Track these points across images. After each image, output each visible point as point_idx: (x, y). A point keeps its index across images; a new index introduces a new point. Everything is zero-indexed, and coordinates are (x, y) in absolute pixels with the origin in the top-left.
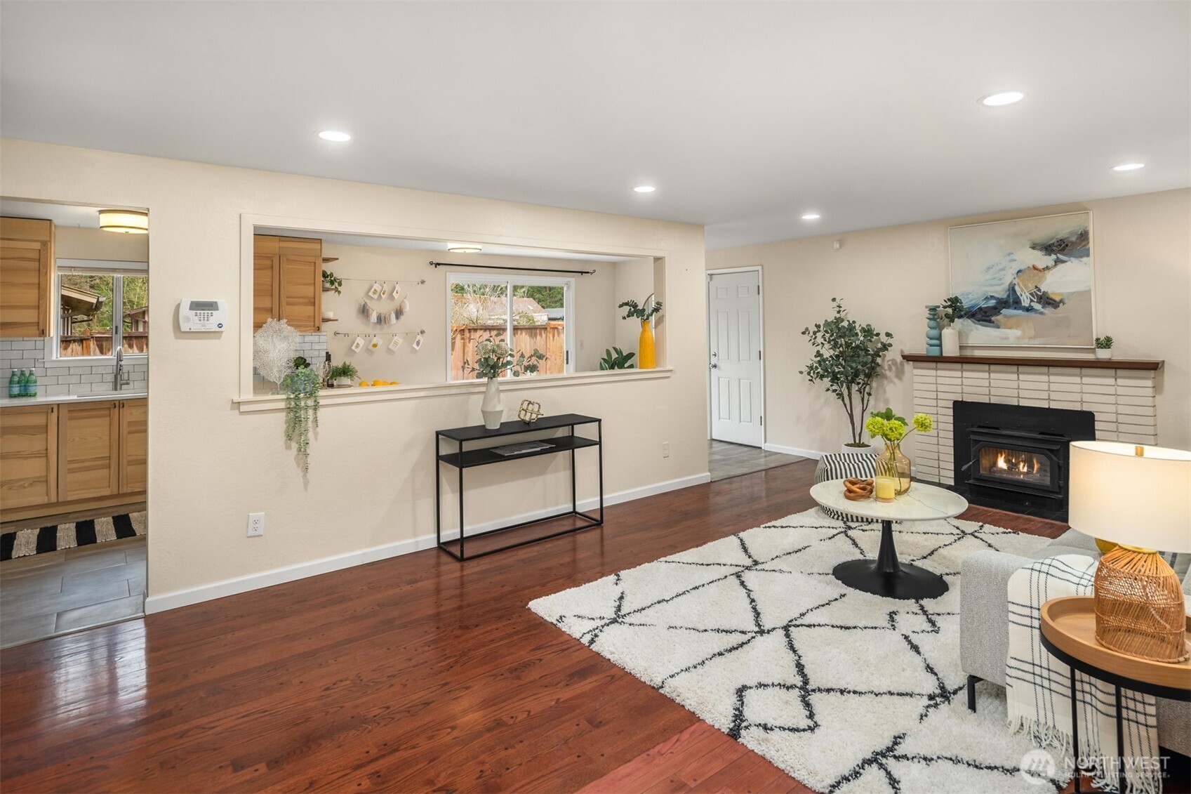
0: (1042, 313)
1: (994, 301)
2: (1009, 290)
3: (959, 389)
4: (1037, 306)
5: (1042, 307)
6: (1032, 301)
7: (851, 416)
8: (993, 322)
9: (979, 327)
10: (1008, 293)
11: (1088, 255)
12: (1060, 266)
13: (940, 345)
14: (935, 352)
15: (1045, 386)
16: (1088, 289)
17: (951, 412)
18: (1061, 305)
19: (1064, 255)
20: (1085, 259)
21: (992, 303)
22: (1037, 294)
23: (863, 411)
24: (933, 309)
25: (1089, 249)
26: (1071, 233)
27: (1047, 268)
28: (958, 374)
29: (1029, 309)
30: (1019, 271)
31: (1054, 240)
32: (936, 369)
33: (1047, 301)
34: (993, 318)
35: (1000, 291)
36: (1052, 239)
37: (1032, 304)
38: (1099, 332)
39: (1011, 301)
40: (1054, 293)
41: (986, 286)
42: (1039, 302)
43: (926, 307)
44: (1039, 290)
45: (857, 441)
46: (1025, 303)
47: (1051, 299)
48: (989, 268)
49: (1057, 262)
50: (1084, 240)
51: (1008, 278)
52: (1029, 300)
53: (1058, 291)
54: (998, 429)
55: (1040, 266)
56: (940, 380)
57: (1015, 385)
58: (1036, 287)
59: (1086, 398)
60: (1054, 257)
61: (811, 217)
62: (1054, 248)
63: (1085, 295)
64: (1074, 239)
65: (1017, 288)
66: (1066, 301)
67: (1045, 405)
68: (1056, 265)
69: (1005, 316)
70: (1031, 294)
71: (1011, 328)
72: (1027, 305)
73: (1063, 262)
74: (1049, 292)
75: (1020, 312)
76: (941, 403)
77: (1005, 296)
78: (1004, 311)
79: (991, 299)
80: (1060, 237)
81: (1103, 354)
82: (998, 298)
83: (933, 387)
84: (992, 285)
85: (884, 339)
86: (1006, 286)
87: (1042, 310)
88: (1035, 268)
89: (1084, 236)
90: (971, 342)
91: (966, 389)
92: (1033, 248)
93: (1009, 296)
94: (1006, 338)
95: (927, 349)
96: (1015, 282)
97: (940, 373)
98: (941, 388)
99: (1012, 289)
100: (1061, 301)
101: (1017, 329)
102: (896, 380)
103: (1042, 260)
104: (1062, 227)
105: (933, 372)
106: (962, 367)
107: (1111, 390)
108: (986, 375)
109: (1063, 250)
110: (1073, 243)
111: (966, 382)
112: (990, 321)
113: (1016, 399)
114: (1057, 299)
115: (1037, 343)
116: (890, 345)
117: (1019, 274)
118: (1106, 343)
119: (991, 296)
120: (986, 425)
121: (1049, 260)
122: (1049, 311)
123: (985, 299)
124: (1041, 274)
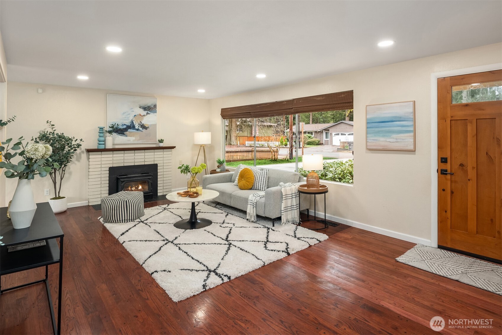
0: (142, 131)
1: (126, 126)
2: (131, 122)
3: (111, 162)
4: (141, 129)
5: (142, 129)
6: (139, 127)
7: (55, 183)
8: (125, 134)
9: (119, 136)
10: (131, 123)
11: (156, 113)
12: (148, 115)
13: (105, 144)
14: (102, 147)
15: (143, 157)
16: (156, 123)
17: (108, 172)
18: (148, 128)
19: (149, 111)
20: (155, 114)
21: (125, 127)
22: (140, 124)
23: (61, 179)
24: (101, 129)
25: (156, 111)
26: (152, 104)
27: (144, 115)
28: (111, 156)
29: (138, 130)
30: (135, 116)
31: (147, 106)
32: (101, 155)
33: (144, 127)
34: (125, 133)
35: (128, 123)
36: (146, 105)
37: (139, 128)
38: (159, 137)
39: (132, 126)
40: (146, 124)
41: (123, 120)
42: (141, 127)
43: (98, 127)
44: (141, 123)
45: (57, 196)
46: (137, 127)
47: (145, 126)
48: (124, 113)
49: (147, 113)
50: (155, 107)
51: (131, 118)
52: (138, 127)
53: (147, 124)
54: (127, 175)
55: (142, 115)
56: (103, 159)
57: (133, 158)
58: (140, 122)
59: (155, 159)
60: (146, 112)
61: (83, 78)
62: (147, 109)
63: (155, 125)
64: (152, 106)
65: (134, 122)
66: (149, 127)
67: (143, 164)
68: (147, 115)
69: (129, 132)
70: (139, 124)
71: (131, 137)
72: (137, 128)
73: (149, 114)
74: (145, 124)
75: (135, 130)
76: (103, 169)
77: (130, 125)
78: (129, 130)
79: (124, 125)
80: (149, 105)
81: (161, 145)
82: (127, 125)
83: (100, 163)
84: (125, 120)
85: (78, 142)
86: (130, 121)
87: (142, 130)
88: (140, 115)
89: (155, 106)
90: (116, 142)
91: (114, 162)
92: (140, 108)
93: (131, 124)
94: (130, 141)
95: (98, 146)
96: (133, 119)
97: (103, 156)
98: (103, 163)
99: (132, 122)
100: (148, 127)
101: (133, 137)
102: (76, 162)
103: (143, 113)
104: (149, 102)
105: (100, 156)
106: (113, 153)
107: (162, 156)
108: (123, 155)
109: (149, 110)
110: (152, 108)
111: (114, 159)
112: (124, 134)
113: (134, 163)
114: (147, 126)
115: (140, 142)
116: (81, 145)
117: (135, 117)
118: (161, 141)
119: (124, 124)
120: (123, 175)
121: (145, 113)
122: (144, 130)
123: (122, 125)
124: (142, 117)
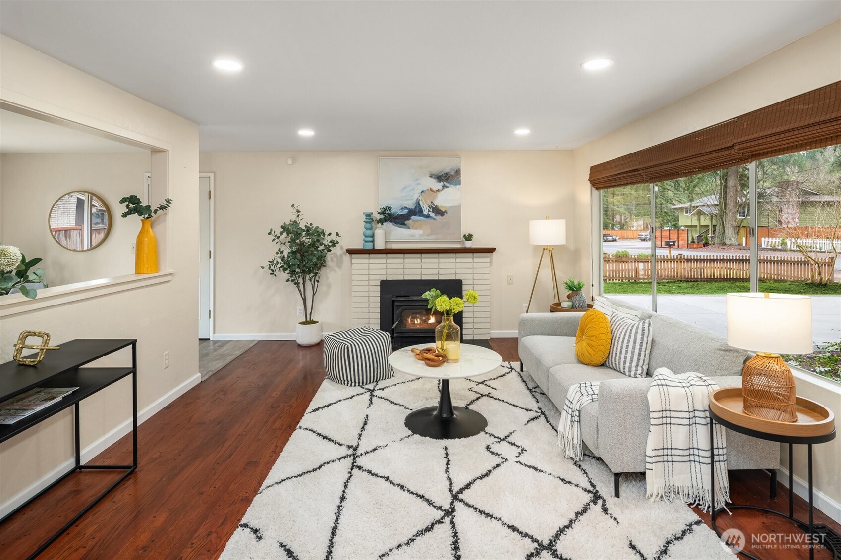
0: (434, 219)
1: (407, 211)
2: (416, 204)
3: (384, 272)
4: (432, 215)
5: (435, 215)
6: (429, 211)
7: (304, 300)
8: (406, 225)
9: (397, 228)
10: (415, 205)
11: (460, 184)
12: (446, 189)
13: (373, 241)
14: (369, 246)
15: (436, 266)
16: (459, 204)
17: (379, 288)
18: (445, 214)
19: (448, 183)
20: (458, 186)
21: (406, 212)
22: (432, 207)
23: (314, 294)
24: (368, 216)
25: (460, 181)
26: (451, 169)
27: (438, 190)
28: (384, 261)
29: (428, 216)
30: (422, 192)
31: (442, 173)
32: (369, 259)
33: (438, 211)
34: (406, 222)
35: (412, 206)
36: (442, 172)
37: (430, 213)
38: (465, 231)
39: (417, 211)
40: (441, 207)
41: (402, 200)
42: (433, 212)
43: (364, 214)
44: (434, 204)
45: (308, 320)
46: (425, 212)
47: (440, 210)
48: (404, 188)
49: (444, 187)
50: (457, 175)
51: (416, 196)
52: (428, 211)
53: (443, 205)
54: (408, 296)
55: (435, 189)
56: (372, 266)
57: (419, 266)
58: (432, 202)
59: (459, 271)
60: (442, 183)
62: (442, 178)
63: (458, 209)
64: (453, 173)
65: (421, 202)
66: (448, 212)
67: (436, 278)
68: (443, 189)
69: (413, 221)
70: (429, 207)
71: (416, 229)
72: (426, 214)
73: (447, 187)
74: (439, 206)
75: (422, 218)
76: (372, 283)
77: (414, 208)
78: (413, 217)
79: (405, 210)
80: (446, 171)
81: (468, 244)
82: (410, 209)
83: (366, 272)
84: (407, 200)
85: (334, 237)
86: (414, 201)
87: (435, 217)
88: (431, 190)
89: (458, 172)
90: (392, 238)
91: (389, 272)
92: (431, 177)
93: (416, 207)
94: (414, 236)
95: (364, 244)
96: (420, 198)
97: (371, 261)
98: (372, 272)
99: (418, 203)
100: (445, 212)
101: (420, 229)
102: (336, 269)
103: (438, 185)
104: (445, 165)
105: (366, 261)
106: (386, 256)
107: (470, 266)
108: (402, 261)
109: (447, 179)
110: (452, 176)
111: (389, 266)
112: (404, 224)
113: (420, 276)
114: (443, 210)
115: (431, 238)
116: (337, 242)
117: (423, 193)
118: (469, 237)
119: (405, 207)
120: (401, 295)
121: (439, 185)
122: (438, 218)
123: (401, 209)
124: (434, 194)
